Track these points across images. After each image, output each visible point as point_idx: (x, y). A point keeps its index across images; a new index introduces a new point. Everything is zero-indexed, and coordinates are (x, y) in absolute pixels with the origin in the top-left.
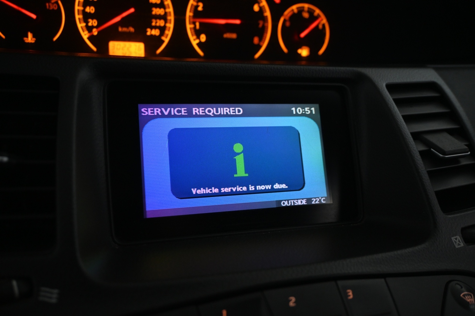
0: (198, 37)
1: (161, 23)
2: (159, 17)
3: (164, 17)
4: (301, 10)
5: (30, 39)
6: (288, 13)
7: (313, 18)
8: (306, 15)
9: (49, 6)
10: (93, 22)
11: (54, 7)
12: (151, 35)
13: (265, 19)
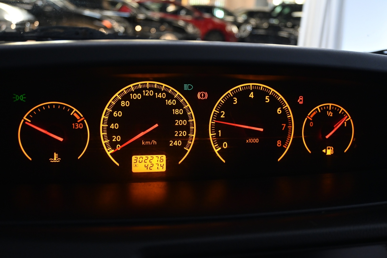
0: (220, 145)
1: (184, 133)
2: (182, 128)
3: (187, 128)
4: (325, 110)
5: (56, 158)
6: (311, 114)
7: (338, 117)
8: (330, 114)
9: (75, 127)
10: (117, 138)
11: (79, 126)
12: (174, 146)
13: (288, 122)
